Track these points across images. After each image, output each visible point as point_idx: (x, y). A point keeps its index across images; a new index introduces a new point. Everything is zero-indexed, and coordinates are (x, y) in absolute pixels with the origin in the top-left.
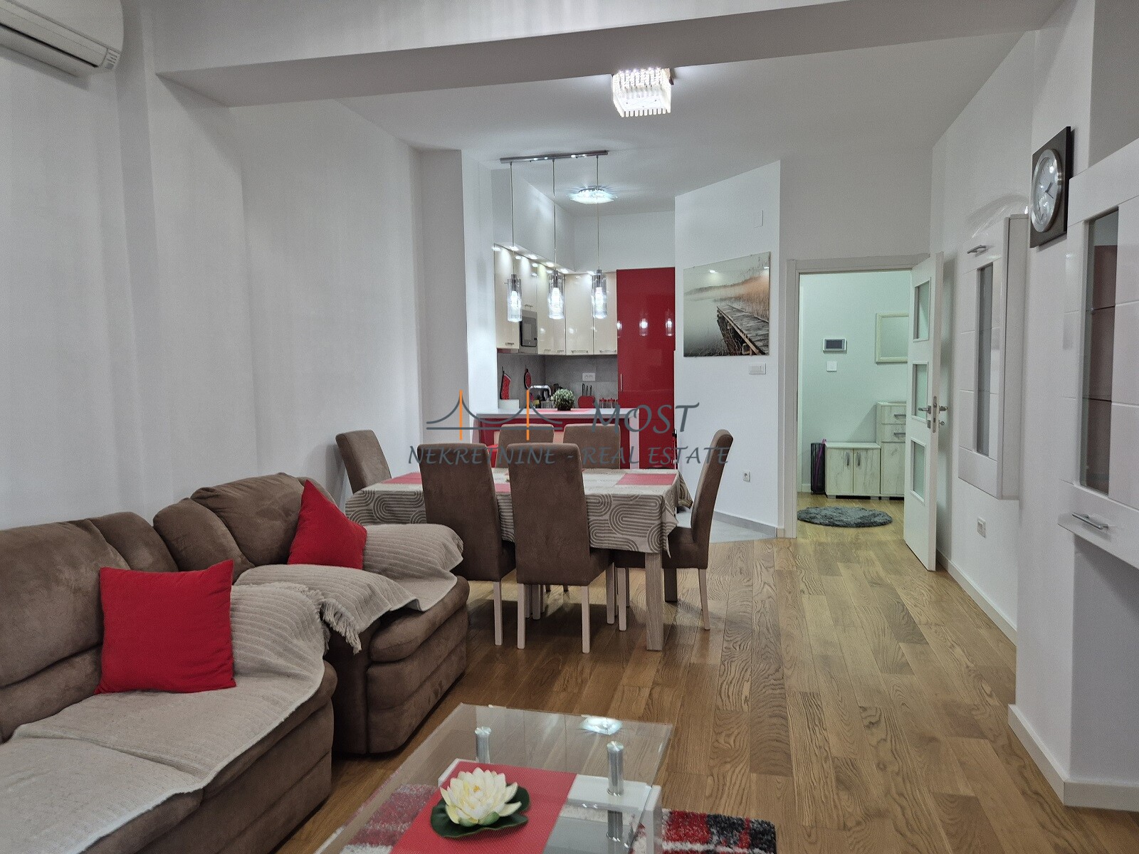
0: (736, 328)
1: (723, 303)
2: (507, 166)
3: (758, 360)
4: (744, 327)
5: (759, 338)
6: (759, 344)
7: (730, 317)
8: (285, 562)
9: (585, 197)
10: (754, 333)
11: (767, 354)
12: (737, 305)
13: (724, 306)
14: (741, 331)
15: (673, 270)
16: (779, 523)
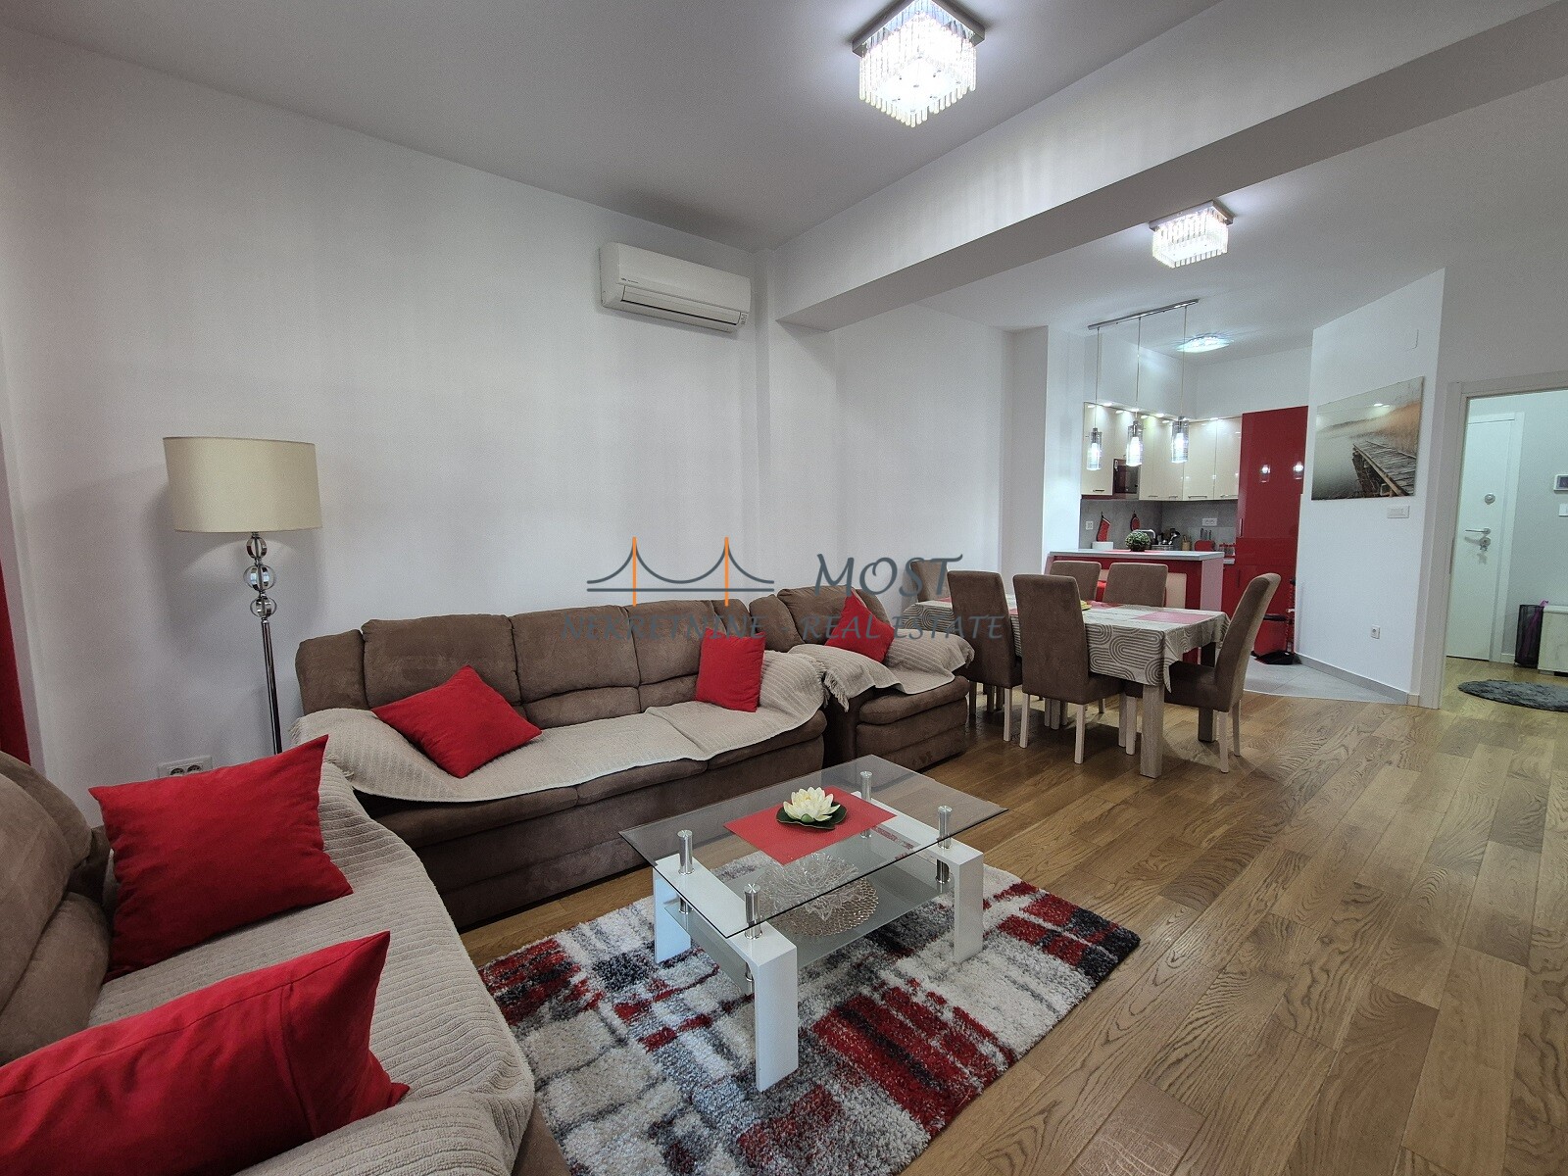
0: (1374, 467)
1: (1361, 440)
2: (1094, 332)
3: (1400, 502)
4: (1384, 465)
5: (1402, 477)
6: (1402, 483)
7: (1367, 455)
8: (823, 644)
9: (1194, 347)
10: (1396, 471)
11: (1412, 494)
12: (1377, 441)
13: (1361, 443)
14: (1381, 470)
15: (1305, 408)
16: (1412, 688)
